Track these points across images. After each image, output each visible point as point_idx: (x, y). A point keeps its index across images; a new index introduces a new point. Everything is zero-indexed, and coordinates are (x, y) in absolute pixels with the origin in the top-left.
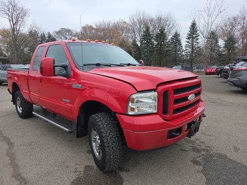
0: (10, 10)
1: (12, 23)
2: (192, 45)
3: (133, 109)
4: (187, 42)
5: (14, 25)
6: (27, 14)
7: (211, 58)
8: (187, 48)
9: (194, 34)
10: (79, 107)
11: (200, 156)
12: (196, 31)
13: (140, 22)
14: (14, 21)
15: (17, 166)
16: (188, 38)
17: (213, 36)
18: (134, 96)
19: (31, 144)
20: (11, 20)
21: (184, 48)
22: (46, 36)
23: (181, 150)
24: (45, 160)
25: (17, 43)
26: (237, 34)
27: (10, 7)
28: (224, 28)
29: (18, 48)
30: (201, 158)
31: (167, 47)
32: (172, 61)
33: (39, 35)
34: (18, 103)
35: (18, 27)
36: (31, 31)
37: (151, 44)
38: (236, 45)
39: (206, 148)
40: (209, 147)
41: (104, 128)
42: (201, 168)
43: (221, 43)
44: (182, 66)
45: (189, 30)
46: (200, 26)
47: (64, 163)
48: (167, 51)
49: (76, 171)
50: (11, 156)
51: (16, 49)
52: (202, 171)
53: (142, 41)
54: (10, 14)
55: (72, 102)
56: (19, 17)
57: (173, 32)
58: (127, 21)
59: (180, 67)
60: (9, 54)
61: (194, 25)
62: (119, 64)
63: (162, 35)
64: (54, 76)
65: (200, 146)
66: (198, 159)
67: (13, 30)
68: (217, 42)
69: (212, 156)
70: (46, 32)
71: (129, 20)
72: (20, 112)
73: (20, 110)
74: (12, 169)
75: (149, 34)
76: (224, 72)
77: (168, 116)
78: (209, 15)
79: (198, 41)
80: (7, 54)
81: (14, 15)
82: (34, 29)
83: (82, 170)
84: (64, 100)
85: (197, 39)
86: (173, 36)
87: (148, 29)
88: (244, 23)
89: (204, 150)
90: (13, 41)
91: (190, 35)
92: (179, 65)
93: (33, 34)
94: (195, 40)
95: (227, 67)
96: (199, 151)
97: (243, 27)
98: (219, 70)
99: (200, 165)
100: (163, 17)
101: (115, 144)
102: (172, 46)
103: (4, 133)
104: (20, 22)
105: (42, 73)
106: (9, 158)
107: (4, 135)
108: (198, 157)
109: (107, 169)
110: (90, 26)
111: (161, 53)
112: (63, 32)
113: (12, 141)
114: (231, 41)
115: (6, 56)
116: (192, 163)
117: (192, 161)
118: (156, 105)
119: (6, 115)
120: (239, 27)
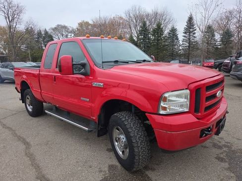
0: (6, 7)
1: (8, 21)
2: (189, 39)
3: (165, 109)
4: (184, 36)
5: (10, 22)
6: (23, 11)
7: (208, 52)
8: (184, 43)
9: (190, 29)
10: (101, 105)
11: (222, 153)
12: (193, 25)
13: (136, 17)
14: (10, 19)
15: (38, 167)
16: (185, 33)
17: (210, 30)
18: (166, 95)
19: (48, 144)
20: (7, 17)
21: (181, 43)
22: (43, 33)
23: (202, 146)
24: (66, 160)
25: (14, 40)
26: (233, 27)
27: (6, 4)
28: (220, 21)
29: (15, 45)
30: (224, 154)
31: (164, 42)
32: (170, 56)
33: (36, 32)
34: (28, 101)
35: (15, 25)
36: (28, 28)
37: (148, 39)
38: (232, 39)
39: (226, 144)
40: (229, 143)
41: (131, 128)
42: (226, 165)
43: (218, 37)
44: (180, 61)
45: (186, 24)
46: (197, 20)
47: (86, 162)
48: (164, 46)
49: (101, 171)
50: (31, 156)
51: (14, 47)
52: (229, 168)
53: (138, 36)
54: (5, 12)
55: (92, 101)
56: (15, 15)
57: (170, 27)
58: (124, 16)
59: (178, 61)
60: (7, 52)
61: (190, 19)
62: (135, 60)
63: (159, 30)
64: (73, 74)
65: (220, 142)
66: (222, 156)
67: (10, 27)
68: (213, 35)
69: (234, 152)
70: (42, 29)
71: (125, 15)
72: (30, 110)
73: (30, 108)
74: (34, 170)
75: (146, 29)
76: (224, 66)
77: (200, 114)
78: (206, 9)
79: (195, 35)
80: (4, 52)
81: (9, 12)
82: (30, 26)
83: (106, 169)
84: (82, 98)
85: (194, 34)
86: (170, 31)
87: (144, 24)
88: (240, 17)
89: (225, 146)
90: (10, 38)
91: (186, 29)
92: (176, 60)
93: (29, 31)
94: (192, 34)
95: (227, 61)
96: (220, 147)
97: (239, 21)
98: (217, 63)
99: (225, 162)
100: (159, 11)
101: (143, 144)
102: (170, 41)
103: (17, 132)
104: (16, 19)
105: (60, 71)
106: (28, 158)
107: (18, 134)
108: (221, 154)
109: (134, 169)
110: (86, 22)
111: (158, 48)
112: (60, 29)
113: (28, 140)
114: (227, 35)
115: (4, 54)
116: (217, 160)
117: (216, 158)
118: (188, 103)
119: (15, 114)
120: (235, 20)
